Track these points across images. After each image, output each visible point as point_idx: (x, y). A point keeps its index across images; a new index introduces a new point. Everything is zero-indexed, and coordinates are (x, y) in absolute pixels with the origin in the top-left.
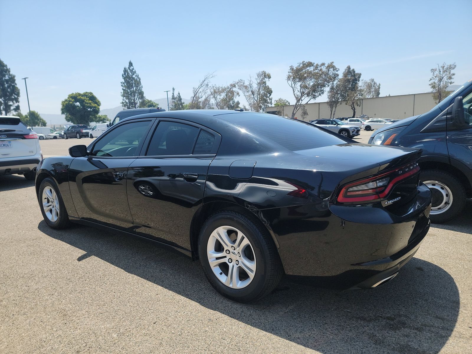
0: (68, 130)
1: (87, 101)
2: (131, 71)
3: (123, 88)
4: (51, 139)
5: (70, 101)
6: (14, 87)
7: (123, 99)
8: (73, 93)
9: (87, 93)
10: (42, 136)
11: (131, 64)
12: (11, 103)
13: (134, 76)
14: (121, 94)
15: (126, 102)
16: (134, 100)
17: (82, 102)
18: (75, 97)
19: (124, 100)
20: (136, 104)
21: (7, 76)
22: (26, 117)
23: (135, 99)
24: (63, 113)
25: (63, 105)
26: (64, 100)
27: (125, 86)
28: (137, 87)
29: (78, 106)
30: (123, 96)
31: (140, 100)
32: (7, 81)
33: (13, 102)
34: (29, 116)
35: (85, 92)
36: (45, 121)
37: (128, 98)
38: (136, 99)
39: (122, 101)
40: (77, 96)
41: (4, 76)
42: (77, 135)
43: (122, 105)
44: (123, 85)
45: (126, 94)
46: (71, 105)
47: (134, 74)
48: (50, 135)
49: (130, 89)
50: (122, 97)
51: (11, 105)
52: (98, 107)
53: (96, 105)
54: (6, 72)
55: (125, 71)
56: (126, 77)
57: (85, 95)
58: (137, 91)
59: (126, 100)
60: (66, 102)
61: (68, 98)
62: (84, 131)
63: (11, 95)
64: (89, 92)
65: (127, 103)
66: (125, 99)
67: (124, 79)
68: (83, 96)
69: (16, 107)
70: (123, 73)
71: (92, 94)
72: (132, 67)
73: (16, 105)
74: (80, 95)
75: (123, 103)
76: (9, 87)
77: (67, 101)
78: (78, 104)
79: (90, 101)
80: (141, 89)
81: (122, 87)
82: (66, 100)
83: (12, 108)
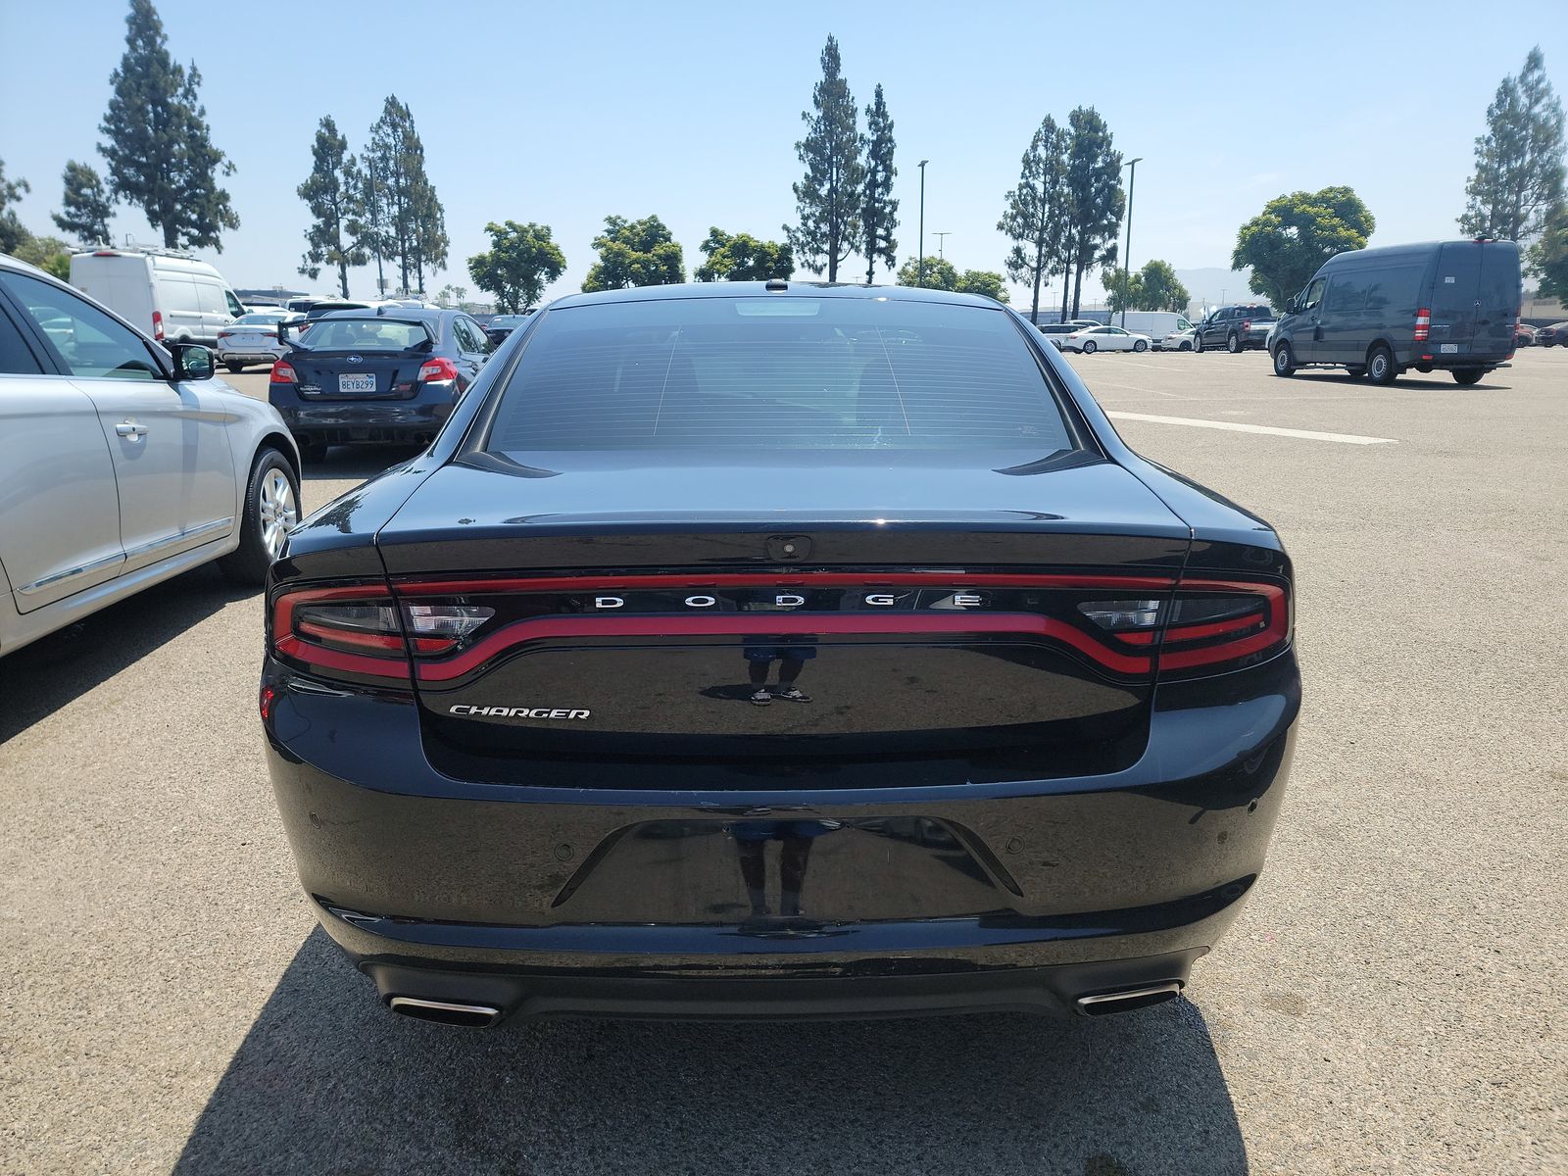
0: (1210, 322)
1: (1326, 218)
2: (1530, 89)
3: (1480, 159)
4: (1172, 350)
5: (1267, 223)
6: (1113, 188)
7: (1471, 203)
8: (1285, 197)
9: (1331, 190)
10: (1143, 341)
11: (1534, 61)
12: (1098, 240)
13: (1537, 109)
14: (1468, 184)
15: (1479, 214)
16: (1517, 205)
17: (1306, 222)
18: (1285, 211)
19: (1472, 207)
20: (1519, 220)
21: (1100, 159)
22: (1137, 279)
23: (1522, 203)
24: (1238, 265)
25: (1243, 239)
26: (1248, 223)
27: (1490, 154)
28: (1542, 151)
29: (1290, 240)
30: (1474, 191)
31: (1541, 202)
32: (1098, 173)
33: (1103, 236)
34: (1146, 279)
35: (1325, 187)
36: (1185, 293)
37: (1491, 197)
38: (1526, 201)
39: (1465, 211)
40: (1296, 205)
41: (1094, 159)
42: (1229, 339)
43: (1460, 225)
44: (1485, 148)
45: (1487, 185)
46: (1268, 234)
47: (1537, 101)
48: (1174, 336)
49: (1509, 163)
50: (1469, 198)
51: (1096, 247)
52: (1361, 239)
53: (1354, 232)
54: (1100, 147)
55: (1506, 91)
56: (1504, 116)
57: (1324, 199)
58: (1537, 170)
59: (1482, 207)
60: (1255, 229)
61: (1264, 214)
62: (1254, 327)
63: (1103, 216)
64: (1341, 186)
65: (1483, 219)
66: (1478, 203)
67: (1494, 123)
68: (1314, 202)
69: (1108, 250)
70: (1494, 101)
71: (1348, 196)
72: (1536, 74)
73: (1110, 244)
74: (1305, 199)
75: (1465, 219)
76: (1099, 192)
77: (1258, 225)
78: (1293, 231)
79: (1336, 221)
80: (1558, 161)
81: (1476, 158)
82: (1255, 223)
83: (1097, 254)
